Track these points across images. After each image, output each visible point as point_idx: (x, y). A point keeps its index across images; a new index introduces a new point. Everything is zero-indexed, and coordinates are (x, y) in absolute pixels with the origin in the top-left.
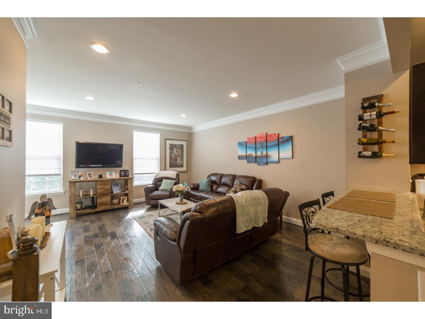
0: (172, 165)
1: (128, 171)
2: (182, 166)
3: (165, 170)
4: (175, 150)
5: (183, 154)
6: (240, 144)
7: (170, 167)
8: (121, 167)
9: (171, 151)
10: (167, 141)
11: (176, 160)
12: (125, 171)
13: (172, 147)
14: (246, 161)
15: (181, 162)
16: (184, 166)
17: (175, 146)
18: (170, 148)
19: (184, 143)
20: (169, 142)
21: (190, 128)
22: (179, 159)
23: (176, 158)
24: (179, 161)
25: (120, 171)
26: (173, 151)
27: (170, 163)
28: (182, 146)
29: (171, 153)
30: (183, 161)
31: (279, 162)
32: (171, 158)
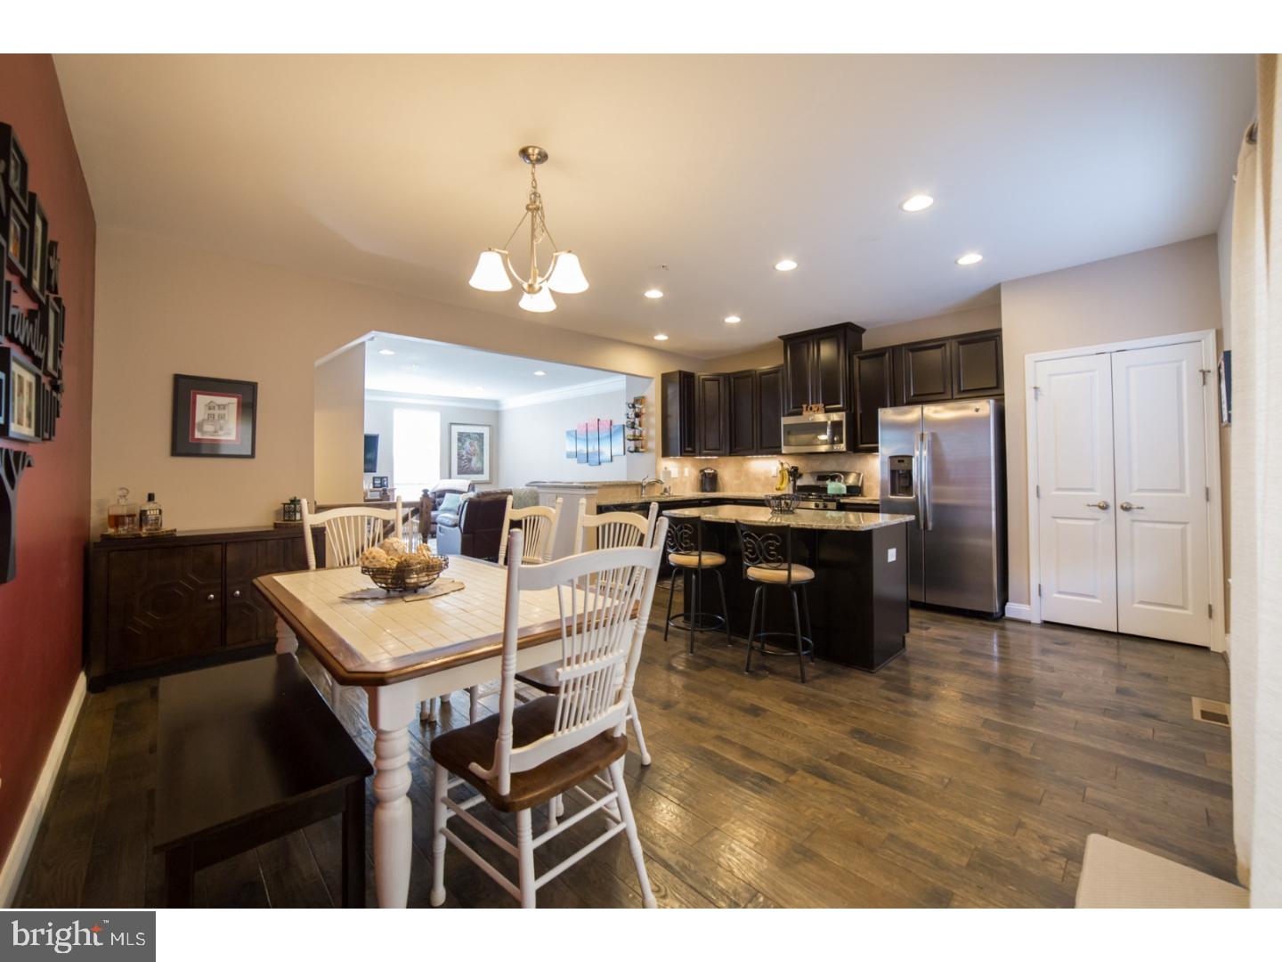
0: (462, 471)
1: (387, 478)
2: (481, 472)
3: (450, 477)
4: (467, 444)
5: (482, 450)
6: (569, 433)
7: (459, 473)
8: (375, 471)
9: (460, 444)
10: (453, 427)
11: (470, 460)
12: (381, 478)
13: (462, 437)
14: (576, 459)
15: (479, 465)
16: (485, 471)
17: (468, 435)
19: (485, 431)
20: (456, 430)
21: (496, 403)
22: (474, 459)
23: (470, 457)
24: (475, 463)
25: (374, 478)
26: (463, 444)
27: (459, 467)
28: (481, 435)
29: (459, 448)
30: (483, 463)
31: (611, 460)
32: (460, 457)
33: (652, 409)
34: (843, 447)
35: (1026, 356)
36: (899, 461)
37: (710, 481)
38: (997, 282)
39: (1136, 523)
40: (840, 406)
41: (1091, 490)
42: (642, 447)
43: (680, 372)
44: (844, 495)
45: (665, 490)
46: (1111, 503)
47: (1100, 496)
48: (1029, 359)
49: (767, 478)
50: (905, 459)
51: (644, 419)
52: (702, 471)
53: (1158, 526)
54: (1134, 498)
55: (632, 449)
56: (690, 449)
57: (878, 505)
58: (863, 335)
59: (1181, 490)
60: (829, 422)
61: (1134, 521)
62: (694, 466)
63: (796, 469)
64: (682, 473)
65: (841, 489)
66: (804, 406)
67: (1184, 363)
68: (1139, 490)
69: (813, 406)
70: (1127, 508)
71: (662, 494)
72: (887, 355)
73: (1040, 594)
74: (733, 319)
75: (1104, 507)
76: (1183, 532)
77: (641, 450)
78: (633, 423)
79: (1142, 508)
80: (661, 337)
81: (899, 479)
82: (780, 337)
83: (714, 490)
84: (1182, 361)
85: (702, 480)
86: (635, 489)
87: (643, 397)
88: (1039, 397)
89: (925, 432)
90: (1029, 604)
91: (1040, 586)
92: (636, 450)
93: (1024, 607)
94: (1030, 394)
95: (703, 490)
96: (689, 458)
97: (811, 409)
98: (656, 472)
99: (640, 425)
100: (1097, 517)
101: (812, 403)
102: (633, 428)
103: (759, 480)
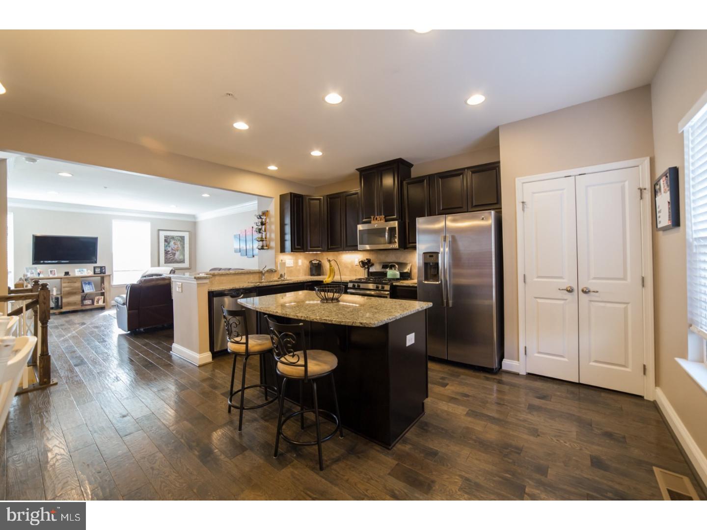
0: (167, 261)
1: (105, 267)
2: (183, 261)
3: (159, 265)
4: (172, 243)
5: (183, 248)
6: (235, 236)
7: (165, 263)
8: (96, 262)
9: (166, 244)
10: (161, 232)
11: (174, 254)
12: (101, 268)
13: (167, 240)
14: (240, 254)
15: (181, 257)
16: (186, 262)
17: (173, 238)
18: (166, 241)
19: (186, 235)
20: (163, 234)
21: (194, 216)
22: (178, 253)
23: (174, 252)
24: (178, 256)
25: (95, 268)
26: (169, 243)
27: (166, 258)
28: (183, 238)
29: (166, 246)
30: (184, 256)
32: (166, 252)
33: (273, 220)
34: (396, 246)
35: (517, 179)
36: (430, 256)
37: (316, 268)
38: (497, 126)
39: (593, 303)
40: (395, 217)
41: (561, 278)
42: (267, 246)
43: (291, 193)
44: (397, 280)
45: (281, 276)
46: (575, 288)
47: (566, 282)
48: (519, 181)
49: (352, 267)
50: (434, 255)
51: (268, 227)
52: (311, 262)
53: (609, 305)
54: (591, 285)
55: (260, 247)
56: (299, 247)
57: (416, 287)
58: (412, 169)
59: (624, 279)
60: (387, 228)
61: (591, 301)
62: (305, 258)
63: (369, 261)
64: (296, 263)
65: (395, 275)
66: (372, 217)
67: (627, 183)
68: (595, 278)
69: (378, 217)
70: (584, 292)
71: (279, 278)
72: (425, 181)
73: (526, 354)
74: (316, 153)
75: (570, 291)
76: (626, 309)
77: (265, 248)
78: (260, 230)
79: (597, 292)
80: (273, 168)
81: (430, 269)
82: (357, 169)
83: (319, 275)
84: (625, 181)
85: (311, 268)
86: (258, 275)
87: (267, 211)
88: (525, 209)
89: (447, 235)
90: (518, 360)
91: (525, 347)
92: (262, 248)
93: (515, 363)
94: (519, 207)
95: (312, 275)
96: (302, 253)
97: (376, 219)
98: (276, 263)
99: (265, 231)
100: (565, 298)
101: (377, 215)
102: (260, 232)
103: (347, 267)
